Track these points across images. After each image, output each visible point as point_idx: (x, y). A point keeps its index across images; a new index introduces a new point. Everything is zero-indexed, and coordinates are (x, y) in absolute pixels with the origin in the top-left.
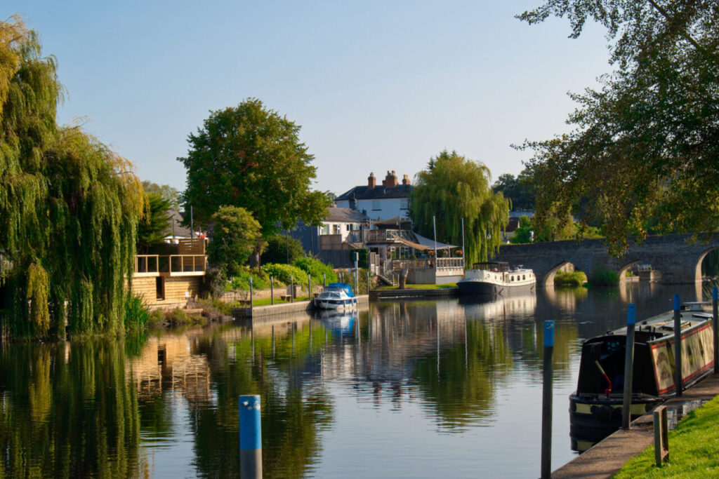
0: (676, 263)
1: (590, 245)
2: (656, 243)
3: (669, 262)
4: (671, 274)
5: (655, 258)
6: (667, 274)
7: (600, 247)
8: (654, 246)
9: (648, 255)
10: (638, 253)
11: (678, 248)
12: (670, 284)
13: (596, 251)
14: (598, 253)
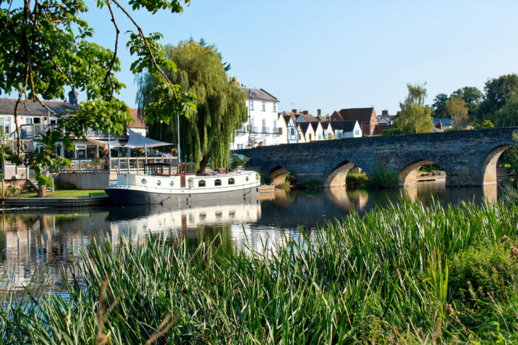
0: (462, 163)
1: (372, 143)
2: (440, 141)
3: (454, 162)
4: (456, 175)
5: (439, 157)
6: (452, 175)
7: (382, 145)
8: (438, 144)
9: (432, 153)
10: (421, 152)
11: (464, 146)
12: (456, 186)
13: (377, 150)
14: (379, 151)
